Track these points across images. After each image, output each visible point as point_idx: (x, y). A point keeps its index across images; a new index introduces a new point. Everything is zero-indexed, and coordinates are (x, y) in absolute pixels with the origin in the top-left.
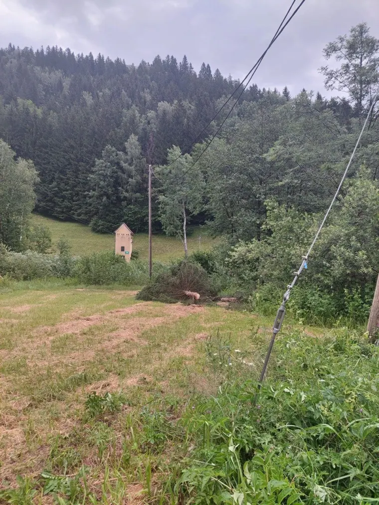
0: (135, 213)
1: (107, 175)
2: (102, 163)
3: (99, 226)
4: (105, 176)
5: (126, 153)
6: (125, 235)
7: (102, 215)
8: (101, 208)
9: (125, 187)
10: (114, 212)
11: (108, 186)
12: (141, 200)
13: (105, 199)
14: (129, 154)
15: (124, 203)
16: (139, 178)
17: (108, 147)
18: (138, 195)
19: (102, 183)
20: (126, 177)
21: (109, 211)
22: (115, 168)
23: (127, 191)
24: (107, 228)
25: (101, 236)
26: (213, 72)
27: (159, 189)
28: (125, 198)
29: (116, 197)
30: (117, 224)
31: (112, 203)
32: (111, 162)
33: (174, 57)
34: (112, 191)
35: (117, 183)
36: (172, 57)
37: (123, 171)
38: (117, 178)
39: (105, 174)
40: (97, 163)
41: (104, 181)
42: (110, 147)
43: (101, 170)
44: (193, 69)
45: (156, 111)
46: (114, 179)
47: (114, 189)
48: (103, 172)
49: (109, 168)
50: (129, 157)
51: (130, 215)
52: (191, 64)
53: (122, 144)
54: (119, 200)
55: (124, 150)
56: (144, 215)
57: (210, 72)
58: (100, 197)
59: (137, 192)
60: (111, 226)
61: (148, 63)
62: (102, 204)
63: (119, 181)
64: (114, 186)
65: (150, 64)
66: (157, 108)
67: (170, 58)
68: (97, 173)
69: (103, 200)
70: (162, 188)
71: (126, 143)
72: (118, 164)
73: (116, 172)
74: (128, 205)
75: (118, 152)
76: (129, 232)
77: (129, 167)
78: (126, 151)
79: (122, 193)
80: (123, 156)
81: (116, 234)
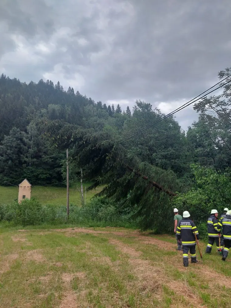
0: (32, 172)
1: (13, 146)
2: (9, 138)
3: (4, 181)
4: (11, 147)
5: (27, 133)
6: (27, 187)
7: (6, 174)
8: (7, 168)
9: (26, 154)
10: (16, 171)
11: (13, 153)
12: (37, 163)
13: (10, 162)
14: (30, 133)
15: (24, 165)
16: (36, 149)
17: (15, 128)
18: (35, 160)
19: (9, 151)
20: (26, 148)
21: (13, 170)
22: (19, 142)
23: (27, 157)
24: (11, 182)
25: (6, 188)
26: (75, 93)
27: (50, 156)
28: (25, 162)
29: (19, 161)
30: (18, 179)
31: (15, 165)
32: (16, 138)
33: (52, 81)
34: (16, 157)
35: (20, 152)
36: (51, 81)
37: (25, 144)
38: (20, 148)
39: (11, 145)
40: (5, 138)
41: (11, 150)
42: (16, 128)
43: (9, 143)
44: (63, 89)
45: (47, 109)
46: (18, 149)
47: (17, 156)
48: (10, 144)
49: (14, 142)
50: (29, 136)
51: (28, 173)
52: (62, 87)
53: (24, 127)
54: (21, 163)
55: (26, 131)
56: (39, 173)
57: (74, 92)
58: (6, 161)
59: (34, 158)
60: (13, 181)
61: (35, 83)
62: (8, 165)
63: (21, 150)
64: (17, 154)
65: (36, 83)
66: (48, 108)
67: (49, 81)
68: (5, 145)
69: (9, 163)
70: (53, 156)
71: (27, 127)
72: (21, 140)
73: (19, 145)
74: (27, 166)
75: (21, 132)
76: (30, 185)
77: (29, 142)
78: (27, 131)
79: (23, 158)
80: (25, 135)
81: (20, 186)
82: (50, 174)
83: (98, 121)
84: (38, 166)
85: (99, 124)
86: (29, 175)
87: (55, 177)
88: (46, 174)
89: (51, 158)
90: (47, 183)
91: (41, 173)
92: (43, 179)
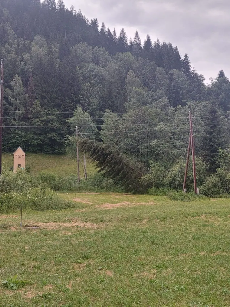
0: (21, 137)
5: (13, 90)
6: (21, 155)
9: (12, 117)
10: (4, 137)
12: (26, 127)
14: (15, 90)
15: (12, 130)
18: (23, 123)
20: (13, 109)
22: (4, 101)
23: (14, 120)
28: (13, 126)
29: (6, 124)
30: (6, 145)
37: (11, 104)
38: (6, 109)
46: (4, 110)
50: (15, 93)
55: (10, 88)
63: (7, 112)
70: (43, 118)
71: (12, 82)
72: (6, 98)
73: (5, 105)
74: (15, 130)
76: (24, 154)
77: (15, 101)
78: (12, 88)
79: (10, 121)
80: (11, 93)
81: (14, 155)
82: (41, 140)
83: (95, 71)
84: (27, 130)
85: (96, 75)
86: (18, 140)
87: (47, 144)
88: (36, 139)
89: (42, 121)
90: (39, 150)
91: (31, 139)
92: (34, 146)
